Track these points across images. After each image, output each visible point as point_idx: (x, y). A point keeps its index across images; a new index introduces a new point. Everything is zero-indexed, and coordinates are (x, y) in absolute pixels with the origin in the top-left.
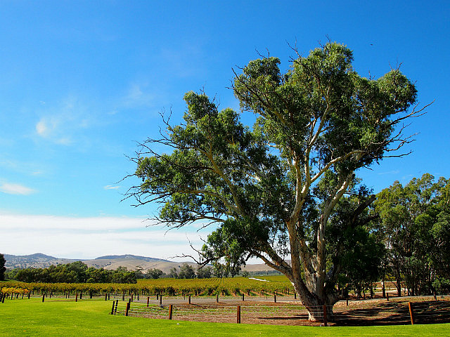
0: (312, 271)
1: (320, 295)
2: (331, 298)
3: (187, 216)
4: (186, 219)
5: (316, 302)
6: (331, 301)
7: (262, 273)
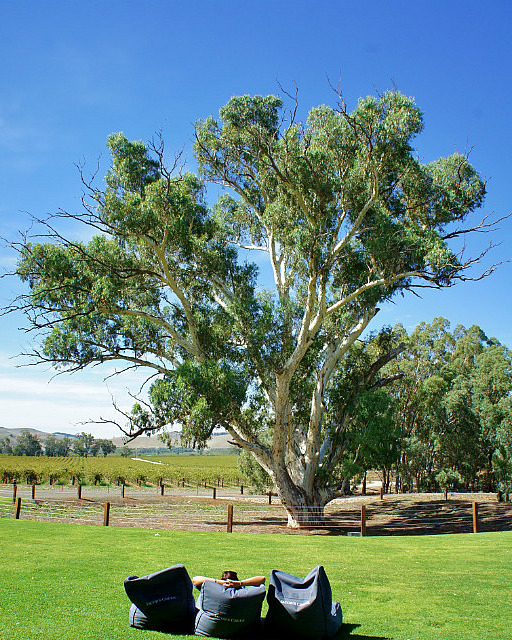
0: (298, 453)
1: (308, 490)
2: (324, 494)
3: (91, 354)
4: (88, 358)
5: (303, 500)
6: (324, 499)
7: (149, 451)
